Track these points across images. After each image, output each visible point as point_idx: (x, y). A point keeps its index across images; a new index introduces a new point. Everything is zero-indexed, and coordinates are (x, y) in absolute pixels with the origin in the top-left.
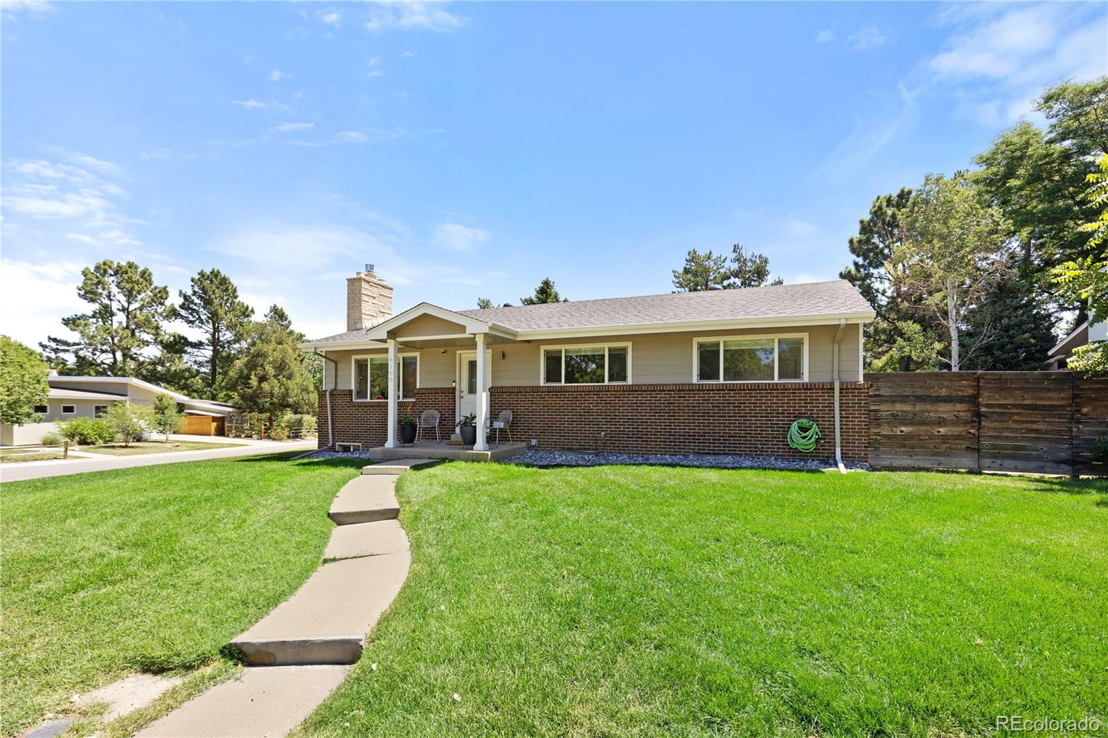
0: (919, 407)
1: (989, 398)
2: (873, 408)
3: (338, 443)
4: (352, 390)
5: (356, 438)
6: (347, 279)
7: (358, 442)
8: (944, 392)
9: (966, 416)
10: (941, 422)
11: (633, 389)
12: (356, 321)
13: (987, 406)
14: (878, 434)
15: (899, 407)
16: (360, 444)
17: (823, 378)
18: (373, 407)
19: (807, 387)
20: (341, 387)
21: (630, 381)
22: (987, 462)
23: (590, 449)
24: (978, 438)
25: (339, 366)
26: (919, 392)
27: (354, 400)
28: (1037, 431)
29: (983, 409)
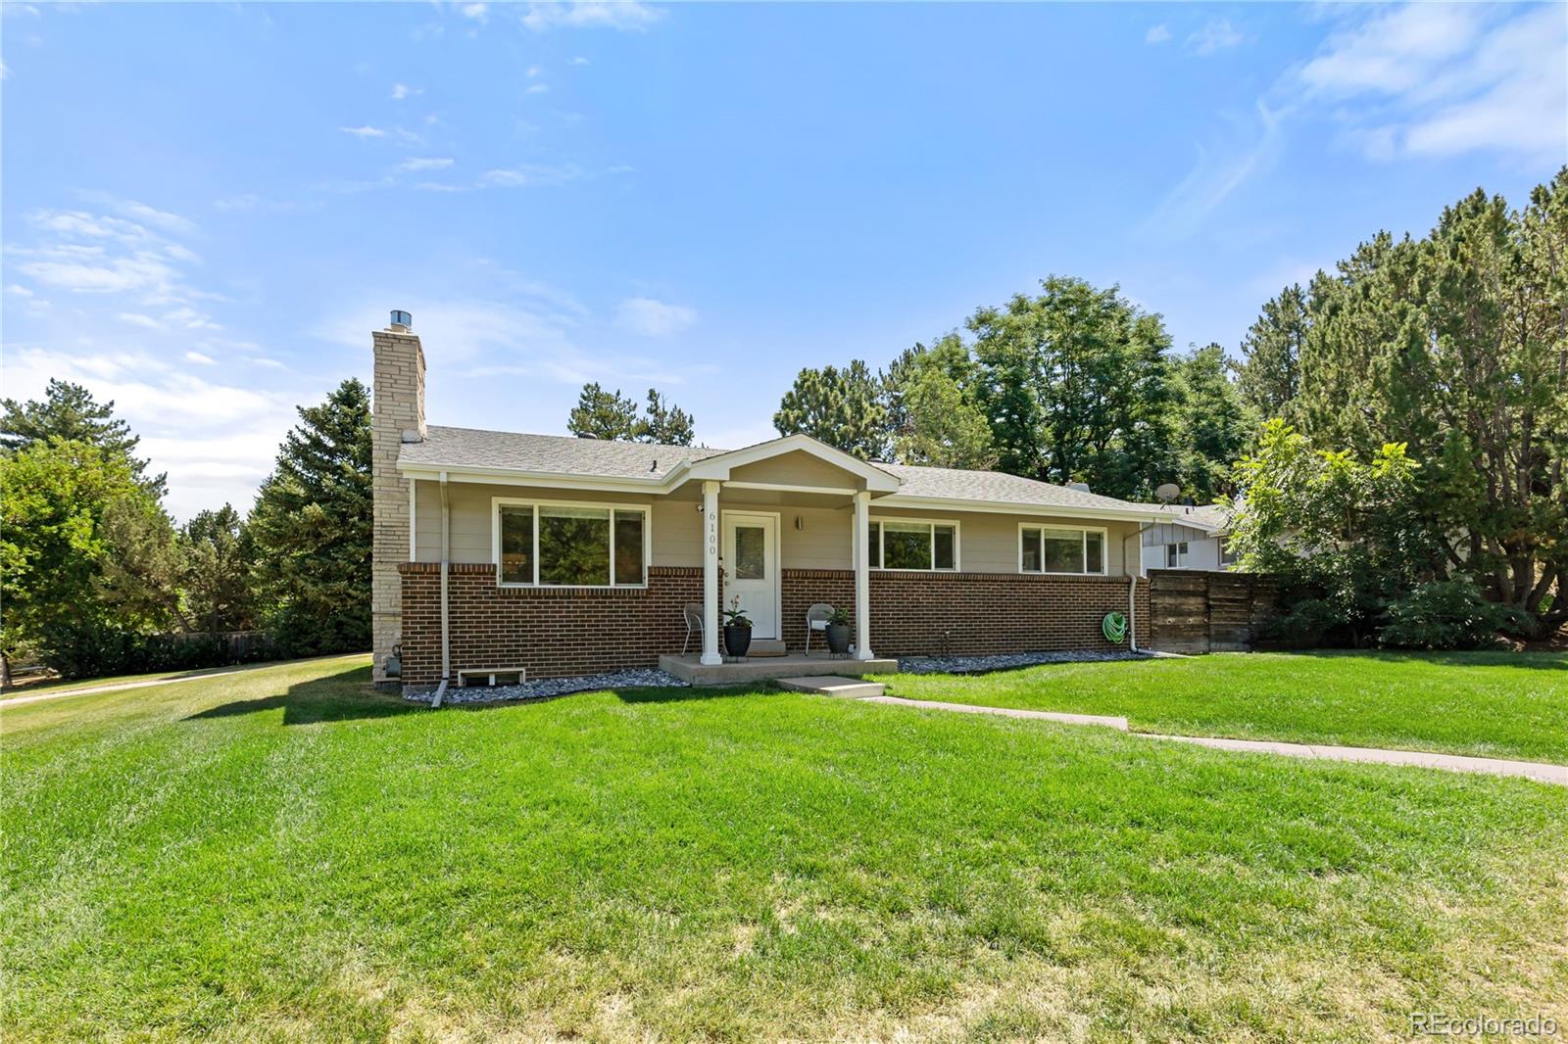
0: (1180, 600)
1: (1214, 594)
2: (1153, 601)
3: (460, 672)
4: (495, 566)
5: (512, 656)
6: (375, 334)
7: (517, 666)
8: (1191, 587)
9: (1202, 608)
10: (1190, 614)
11: (966, 578)
12: (398, 425)
13: (1214, 600)
14: (1156, 625)
15: (1169, 600)
16: (523, 669)
17: (1118, 573)
18: (555, 597)
19: (1111, 581)
20: (467, 556)
21: (958, 569)
22: (1213, 645)
23: (919, 654)
24: (1207, 626)
25: (456, 515)
26: (1179, 588)
27: (498, 586)
28: (1234, 619)
29: (1211, 603)
